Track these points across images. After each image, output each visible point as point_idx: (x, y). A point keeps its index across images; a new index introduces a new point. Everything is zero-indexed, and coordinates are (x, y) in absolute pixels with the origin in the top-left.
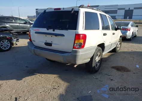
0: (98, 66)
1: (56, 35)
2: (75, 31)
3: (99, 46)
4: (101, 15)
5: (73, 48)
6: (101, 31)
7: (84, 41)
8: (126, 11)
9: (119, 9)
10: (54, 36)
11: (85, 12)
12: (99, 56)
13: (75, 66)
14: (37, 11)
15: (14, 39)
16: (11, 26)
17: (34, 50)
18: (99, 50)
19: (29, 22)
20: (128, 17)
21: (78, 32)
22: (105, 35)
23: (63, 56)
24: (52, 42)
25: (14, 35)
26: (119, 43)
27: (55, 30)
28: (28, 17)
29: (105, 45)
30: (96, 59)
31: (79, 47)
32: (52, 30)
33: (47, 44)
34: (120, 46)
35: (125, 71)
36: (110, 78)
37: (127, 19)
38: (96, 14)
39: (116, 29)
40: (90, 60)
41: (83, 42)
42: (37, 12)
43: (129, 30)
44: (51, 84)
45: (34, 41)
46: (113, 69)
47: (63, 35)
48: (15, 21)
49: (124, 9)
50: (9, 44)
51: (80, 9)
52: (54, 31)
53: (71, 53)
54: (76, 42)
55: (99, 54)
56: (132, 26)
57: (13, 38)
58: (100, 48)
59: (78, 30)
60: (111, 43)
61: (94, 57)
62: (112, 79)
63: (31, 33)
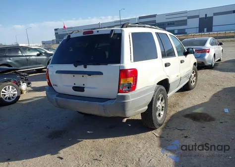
0: (162, 116)
1: (90, 74)
2: (119, 65)
3: (160, 83)
4: (157, 34)
5: (118, 93)
6: (160, 61)
7: (134, 79)
8: (201, 20)
9: (189, 17)
10: (86, 76)
11: (132, 34)
12: (162, 100)
13: (125, 120)
14: (57, 32)
15: (24, 82)
16: (17, 61)
17: (56, 99)
18: (161, 90)
19: (46, 52)
20: (205, 29)
21: (123, 66)
22: (167, 65)
23: (103, 106)
24: (84, 85)
25: (23, 76)
26: (192, 75)
27: (88, 66)
28: (44, 43)
29: (170, 81)
30: (157, 106)
31: (127, 89)
32: (83, 66)
33: (76, 88)
34: (196, 79)
35: (206, 120)
36: (183, 134)
37: (204, 32)
38: (150, 34)
39: (186, 54)
40: (147, 107)
41: (133, 81)
42: (56, 34)
43: (208, 52)
44: (88, 152)
45: (56, 85)
46: (187, 119)
47: (100, 73)
48: (22, 53)
49: (197, 16)
50: (16, 93)
51: (123, 30)
52: (85, 67)
53: (116, 100)
54: (122, 82)
55: (161, 96)
56: (212, 44)
57: (21, 82)
58: (163, 88)
59: (123, 63)
60: (179, 77)
61: (154, 103)
62: (185, 136)
63: (50, 73)
